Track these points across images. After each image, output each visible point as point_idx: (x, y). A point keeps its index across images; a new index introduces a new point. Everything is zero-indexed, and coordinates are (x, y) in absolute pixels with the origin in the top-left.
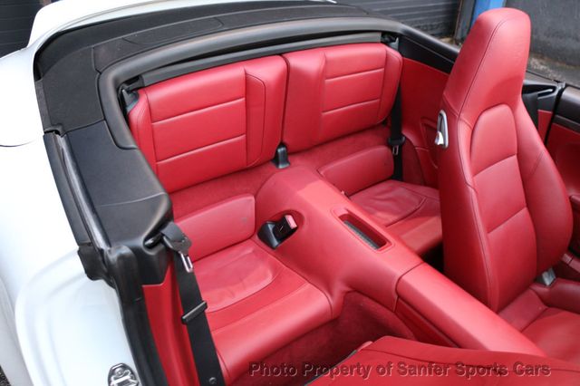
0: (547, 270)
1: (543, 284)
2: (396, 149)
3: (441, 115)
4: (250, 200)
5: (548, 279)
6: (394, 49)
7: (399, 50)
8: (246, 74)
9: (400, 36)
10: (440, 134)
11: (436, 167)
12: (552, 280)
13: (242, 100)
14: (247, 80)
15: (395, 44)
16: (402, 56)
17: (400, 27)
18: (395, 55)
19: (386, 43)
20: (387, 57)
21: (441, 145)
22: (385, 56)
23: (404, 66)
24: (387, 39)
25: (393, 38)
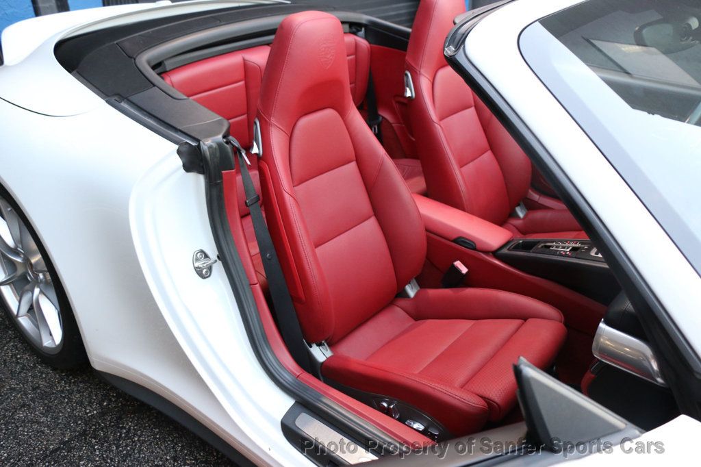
0: (519, 205)
1: (518, 217)
2: (375, 129)
3: (407, 75)
4: (256, 174)
5: (521, 213)
6: (361, 37)
7: (366, 38)
8: (244, 60)
9: (365, 26)
10: (408, 89)
11: (414, 140)
12: (525, 213)
13: (242, 83)
14: (246, 65)
15: (362, 32)
16: (370, 43)
17: (364, 18)
18: (363, 43)
19: (355, 33)
20: (357, 45)
21: (409, 97)
22: (354, 45)
23: (372, 53)
24: (354, 30)
25: (359, 29)
